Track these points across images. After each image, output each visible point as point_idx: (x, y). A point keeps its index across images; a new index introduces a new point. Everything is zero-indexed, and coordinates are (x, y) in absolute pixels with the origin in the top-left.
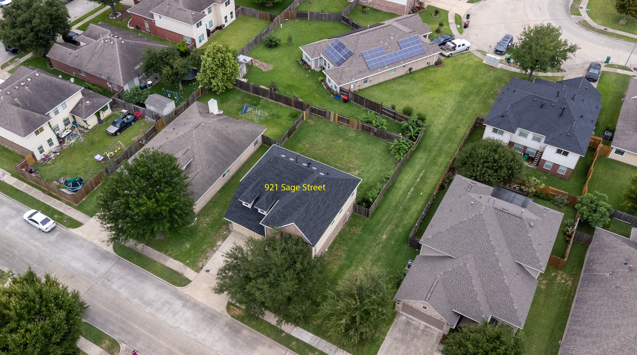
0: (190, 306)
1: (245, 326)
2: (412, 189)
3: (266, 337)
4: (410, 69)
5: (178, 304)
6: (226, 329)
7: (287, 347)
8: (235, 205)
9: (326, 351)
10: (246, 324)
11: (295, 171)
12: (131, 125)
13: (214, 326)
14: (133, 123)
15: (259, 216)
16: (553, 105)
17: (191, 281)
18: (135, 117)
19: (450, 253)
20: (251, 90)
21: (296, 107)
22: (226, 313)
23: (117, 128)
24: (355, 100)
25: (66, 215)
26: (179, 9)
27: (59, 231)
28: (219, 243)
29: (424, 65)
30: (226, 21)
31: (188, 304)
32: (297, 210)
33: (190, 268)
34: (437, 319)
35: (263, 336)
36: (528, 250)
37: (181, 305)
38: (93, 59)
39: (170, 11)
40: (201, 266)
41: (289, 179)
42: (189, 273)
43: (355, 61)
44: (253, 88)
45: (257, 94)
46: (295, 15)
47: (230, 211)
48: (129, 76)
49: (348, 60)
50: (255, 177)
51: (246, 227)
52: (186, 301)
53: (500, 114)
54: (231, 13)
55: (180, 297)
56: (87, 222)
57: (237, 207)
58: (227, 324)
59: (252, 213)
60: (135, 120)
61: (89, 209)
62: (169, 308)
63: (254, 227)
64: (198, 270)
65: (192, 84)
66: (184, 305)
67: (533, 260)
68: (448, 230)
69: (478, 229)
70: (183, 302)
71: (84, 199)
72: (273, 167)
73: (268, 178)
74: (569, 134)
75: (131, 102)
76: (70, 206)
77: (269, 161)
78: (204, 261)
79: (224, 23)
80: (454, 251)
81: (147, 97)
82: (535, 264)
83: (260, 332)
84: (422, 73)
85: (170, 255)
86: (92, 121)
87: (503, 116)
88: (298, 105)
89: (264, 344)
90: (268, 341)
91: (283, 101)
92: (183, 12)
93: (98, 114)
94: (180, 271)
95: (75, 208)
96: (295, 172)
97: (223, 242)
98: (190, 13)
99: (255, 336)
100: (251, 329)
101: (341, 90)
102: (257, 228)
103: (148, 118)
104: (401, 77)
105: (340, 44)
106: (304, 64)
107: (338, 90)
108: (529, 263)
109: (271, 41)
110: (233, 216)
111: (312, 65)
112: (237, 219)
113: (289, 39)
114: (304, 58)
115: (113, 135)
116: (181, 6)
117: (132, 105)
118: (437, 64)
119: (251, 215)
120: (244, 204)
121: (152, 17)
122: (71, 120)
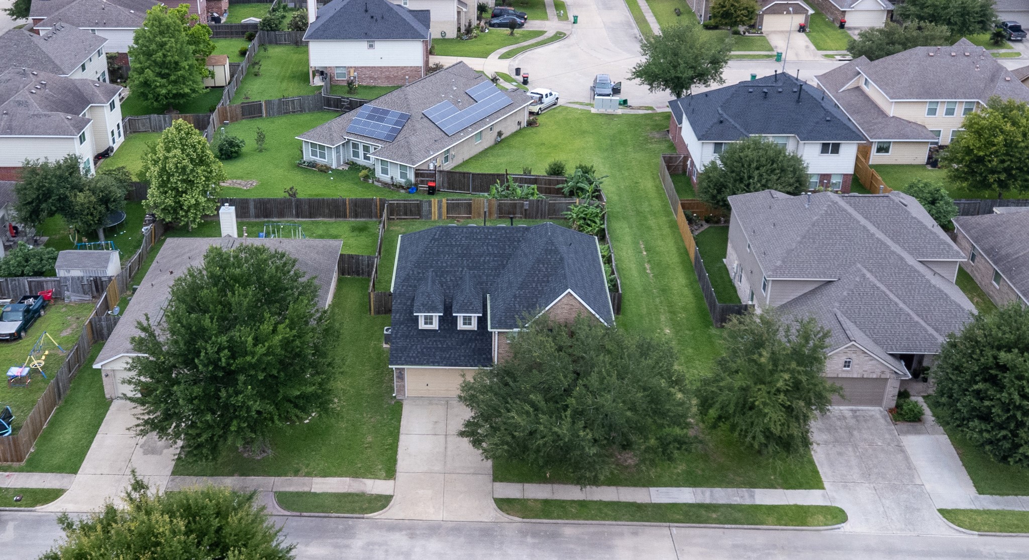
0: (424, 534)
1: (560, 521)
2: (647, 266)
3: (614, 523)
4: (500, 134)
5: (399, 540)
6: (529, 540)
7: (665, 522)
8: (402, 336)
9: (736, 501)
10: (559, 518)
11: (493, 237)
12: (40, 316)
13: (502, 543)
14: (42, 313)
15: (461, 336)
16: (780, 90)
17: (391, 497)
18: (44, 301)
19: (825, 275)
20: (252, 210)
21: (356, 216)
22: (504, 517)
23: (19, 323)
24: (449, 183)
25: (7, 489)
26: (34, 115)
27: (12, 520)
29: (515, 128)
30: (114, 142)
31: (418, 532)
32: (548, 281)
33: (370, 478)
34: (875, 376)
35: (607, 522)
36: (925, 236)
37: (405, 538)
39: (14, 124)
41: (489, 254)
42: (375, 486)
43: (418, 126)
44: (255, 208)
45: (266, 217)
46: (239, 111)
47: (396, 350)
49: (405, 128)
50: (419, 273)
51: (445, 365)
52: (410, 529)
53: (715, 120)
54: (118, 125)
55: (393, 527)
56: (71, 483)
57: (407, 337)
58: (524, 533)
59: (445, 337)
60: (43, 307)
61: (57, 460)
62: (387, 551)
63: (463, 358)
64: (390, 473)
65: (118, 234)
66: (412, 536)
67: (942, 247)
68: (800, 242)
69: (844, 225)
70: (404, 532)
71: (32, 450)
72: (448, 245)
73: (446, 267)
74: (828, 118)
75: (22, 275)
76: (5, 471)
77: (433, 239)
79: (111, 144)
80: (828, 269)
81: (55, 259)
82: (947, 251)
83: (597, 520)
84: (518, 139)
85: (308, 474)
87: (721, 122)
88: (359, 210)
89: (621, 535)
90: (624, 527)
91: (327, 211)
92: (44, 118)
94: (352, 490)
95: (21, 470)
96: (495, 239)
97: (400, 421)
98: (61, 117)
99: (592, 529)
100: (576, 522)
101: (417, 175)
102: (467, 358)
103: (71, 297)
104: (491, 148)
105: (375, 110)
106: (312, 165)
107: (411, 177)
108: (939, 255)
109: (231, 144)
110: (408, 356)
111: (332, 160)
112: (418, 357)
113: (261, 138)
114: (308, 156)
115: (15, 337)
116: (36, 108)
117: (25, 281)
118: (530, 124)
119: (445, 341)
120: (422, 325)
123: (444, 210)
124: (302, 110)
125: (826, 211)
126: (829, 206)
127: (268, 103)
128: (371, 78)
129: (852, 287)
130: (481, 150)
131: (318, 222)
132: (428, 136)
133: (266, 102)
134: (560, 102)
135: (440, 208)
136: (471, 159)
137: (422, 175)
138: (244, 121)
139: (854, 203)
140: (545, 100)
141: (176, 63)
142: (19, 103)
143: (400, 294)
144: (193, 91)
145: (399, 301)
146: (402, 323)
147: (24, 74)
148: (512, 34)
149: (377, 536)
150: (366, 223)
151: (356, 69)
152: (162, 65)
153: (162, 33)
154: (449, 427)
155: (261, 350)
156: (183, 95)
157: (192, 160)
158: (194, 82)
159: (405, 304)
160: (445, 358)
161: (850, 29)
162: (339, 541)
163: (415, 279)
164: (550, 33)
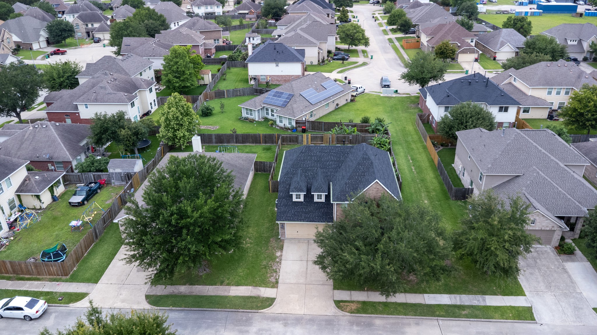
0: (293, 323)
1: (373, 315)
2: (413, 168)
3: (405, 317)
4: (337, 105)
5: (278, 327)
6: (355, 328)
7: (434, 316)
8: (283, 205)
9: (475, 303)
10: (372, 313)
11: (334, 151)
12: (97, 193)
13: (338, 330)
14: (99, 191)
15: (316, 205)
16: (477, 81)
17: (274, 299)
18: (100, 185)
19: (515, 172)
20: (214, 140)
21: (266, 143)
22: (340, 313)
23: (84, 196)
24: (312, 128)
25: (56, 292)
26: (108, 93)
27: (55, 312)
28: (278, 254)
29: (345, 102)
30: (152, 108)
31: (289, 322)
32: (364, 175)
33: (263, 287)
34: (548, 229)
35: (400, 317)
36: (567, 151)
37: (281, 326)
38: (24, 146)
39: (98, 97)
40: (274, 280)
41: (332, 161)
42: (265, 292)
43: (298, 99)
44: (216, 138)
45: (221, 143)
46: (214, 95)
47: (280, 213)
48: (75, 151)
49: (291, 101)
50: (293, 171)
51: (307, 221)
52: (285, 320)
53: (445, 95)
54: (154, 100)
55: (275, 319)
56: (93, 289)
57: (286, 205)
58: (352, 323)
59: (307, 206)
60: (100, 188)
61: (88, 275)
63: (317, 218)
64: (275, 285)
65: (146, 151)
66: (286, 325)
67: (576, 157)
68: (501, 155)
69: (524, 145)
70: (281, 322)
71: (75, 269)
72: (309, 156)
73: (308, 167)
74: (502, 94)
75: (90, 171)
76: (57, 281)
77: (301, 152)
78: (275, 275)
79: (150, 109)
80: (518, 169)
81: (108, 163)
82: (579, 160)
83: (394, 315)
84: (346, 107)
85: (228, 284)
86: (46, 198)
87: (448, 96)
88: (267, 140)
89: (409, 324)
90: (410, 320)
91: (251, 140)
92: (113, 95)
93: (51, 190)
94: (253, 294)
95: (66, 281)
96: (335, 153)
97: (282, 252)
98: (121, 94)
99: (392, 321)
100: (382, 316)
101: (297, 123)
102: (319, 218)
103: (115, 183)
104: (333, 111)
105: (277, 92)
106: (246, 119)
107: (294, 124)
108: (575, 162)
109: (207, 109)
110: (287, 216)
111: (256, 116)
112: (292, 217)
113: (222, 106)
114: (244, 115)
115: (81, 204)
116: (110, 90)
117: (91, 175)
118: (352, 101)
119: (307, 208)
120: (295, 199)
121: (76, 108)
122: (17, 203)
123: (310, 140)
124: (244, 95)
125: (514, 138)
126: (516, 135)
127: (228, 91)
128: (277, 80)
129: (532, 179)
130: (328, 112)
131: (247, 146)
132: (302, 105)
133: (227, 90)
134: (366, 91)
135: (307, 138)
136: (323, 116)
137: (299, 123)
138: (216, 99)
139: (527, 134)
140: (359, 90)
141: (184, 72)
142: (102, 88)
143: (283, 182)
144: (192, 85)
145: (282, 186)
146: (284, 198)
147: (106, 74)
148: (343, 63)
149: (265, 325)
150: (270, 146)
151: (270, 76)
152: (177, 72)
153: (176, 57)
154: (309, 256)
155: (196, 215)
156: (187, 87)
158: (193, 81)
159: (286, 187)
160: (307, 217)
161: (498, 60)
162: (242, 328)
163: (291, 174)
164: (360, 63)
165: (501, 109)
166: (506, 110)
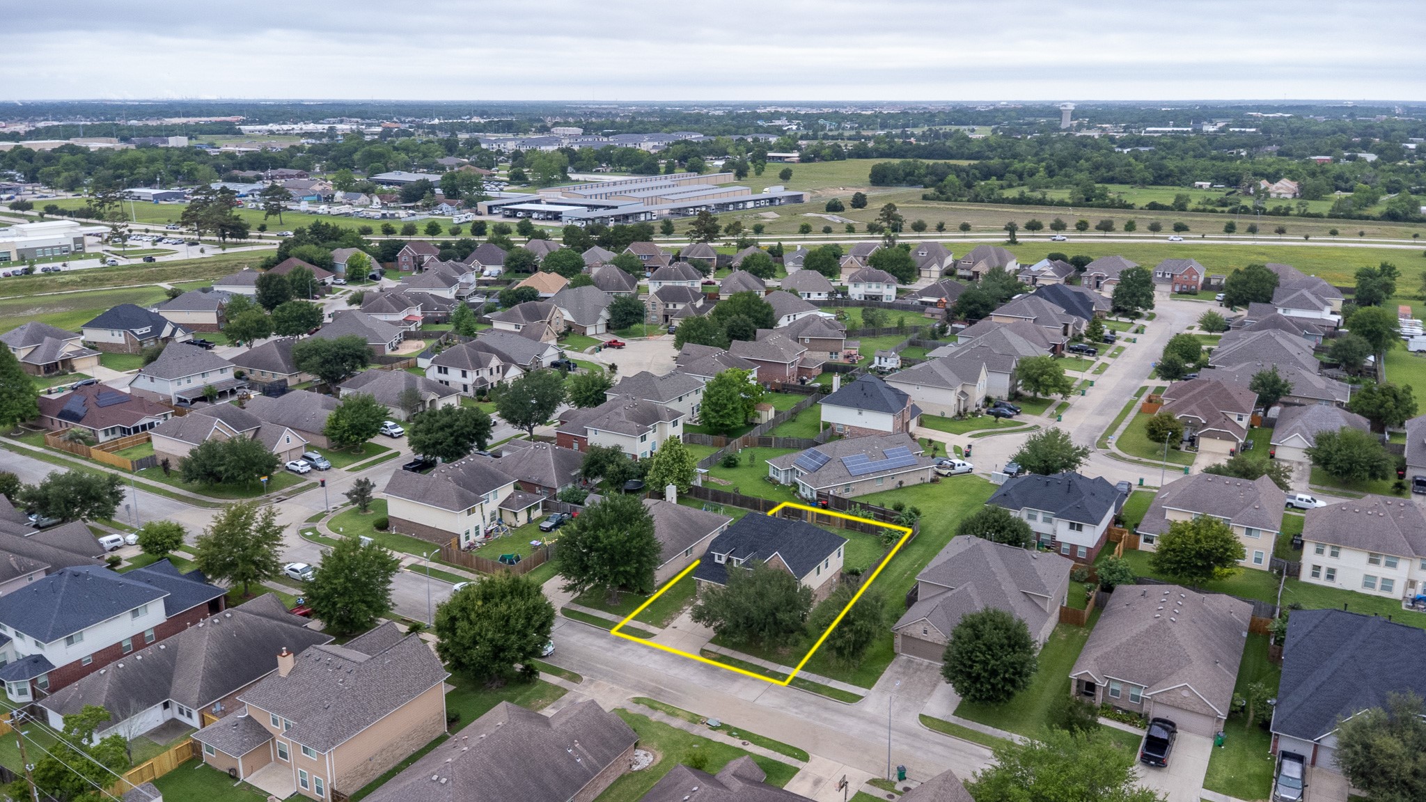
2: (908, 573)
4: (901, 483)
18: (572, 517)
20: (710, 496)
21: (766, 511)
23: (554, 524)
24: (835, 504)
26: (621, 421)
29: (918, 481)
34: (940, 643)
38: (521, 464)
43: (833, 466)
44: (712, 494)
46: (757, 441)
47: (700, 570)
48: (564, 478)
49: (824, 466)
54: (679, 436)
57: (707, 564)
59: (725, 569)
75: (569, 502)
80: (953, 581)
81: (586, 497)
84: (915, 488)
86: (522, 517)
88: (767, 507)
92: (625, 424)
93: (529, 510)
98: (634, 424)
101: (818, 495)
104: (891, 490)
106: (771, 479)
107: (815, 496)
108: (1035, 590)
109: (730, 458)
110: (704, 574)
111: (782, 478)
113: (752, 458)
114: (771, 474)
115: (549, 530)
116: (623, 418)
117: (569, 505)
118: (933, 481)
121: (586, 433)
122: (498, 517)
124: (799, 447)
128: (859, 435)
130: (878, 491)
131: (743, 509)
132: (834, 473)
133: (777, 438)
134: (975, 472)
135: (812, 515)
136: (864, 495)
137: (821, 496)
140: (956, 467)
141: (726, 405)
142: (617, 413)
144: (734, 423)
147: (627, 397)
148: (996, 421)
151: (850, 427)
152: (716, 404)
153: (719, 385)
156: (727, 425)
157: (674, 459)
158: (736, 418)
161: (1278, 460)
164: (1030, 424)
165: (1072, 526)
166: (1080, 528)
